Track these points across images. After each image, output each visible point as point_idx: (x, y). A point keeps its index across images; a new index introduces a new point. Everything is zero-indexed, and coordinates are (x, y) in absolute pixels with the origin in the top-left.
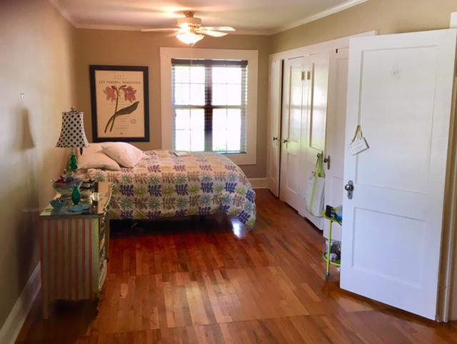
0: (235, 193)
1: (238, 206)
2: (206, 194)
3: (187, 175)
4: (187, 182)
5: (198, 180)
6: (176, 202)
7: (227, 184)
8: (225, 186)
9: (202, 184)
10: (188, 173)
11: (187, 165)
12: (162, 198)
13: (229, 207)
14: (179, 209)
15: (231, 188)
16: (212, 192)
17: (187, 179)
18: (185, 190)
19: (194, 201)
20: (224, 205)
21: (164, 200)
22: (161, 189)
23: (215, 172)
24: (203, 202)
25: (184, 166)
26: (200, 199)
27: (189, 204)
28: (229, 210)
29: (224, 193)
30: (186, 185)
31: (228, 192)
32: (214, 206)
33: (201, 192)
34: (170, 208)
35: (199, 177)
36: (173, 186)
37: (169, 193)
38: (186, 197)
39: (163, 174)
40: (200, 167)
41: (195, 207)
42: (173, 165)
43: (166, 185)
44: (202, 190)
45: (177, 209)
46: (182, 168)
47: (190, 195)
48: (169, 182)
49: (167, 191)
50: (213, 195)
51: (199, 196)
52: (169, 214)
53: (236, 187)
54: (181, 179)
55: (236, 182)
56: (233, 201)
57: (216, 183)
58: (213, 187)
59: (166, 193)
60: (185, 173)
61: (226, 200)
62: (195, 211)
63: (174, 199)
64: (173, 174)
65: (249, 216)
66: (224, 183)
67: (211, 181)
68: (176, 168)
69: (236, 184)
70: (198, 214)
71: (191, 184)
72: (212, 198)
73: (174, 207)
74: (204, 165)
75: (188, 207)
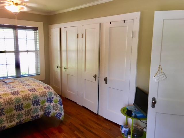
0: (53, 103)
1: (56, 110)
2: (35, 107)
3: (21, 97)
4: (22, 102)
5: (30, 99)
6: (15, 116)
7: (48, 98)
8: (47, 100)
9: (33, 101)
10: (22, 96)
11: (19, 90)
12: (5, 116)
13: (50, 112)
14: (18, 121)
15: (50, 100)
16: (39, 105)
17: (22, 100)
18: (21, 107)
19: (28, 113)
20: (47, 111)
21: (6, 117)
22: (4, 110)
23: (39, 92)
24: (34, 112)
25: (18, 91)
26: (32, 111)
27: (24, 116)
28: (51, 114)
29: (47, 104)
30: (22, 104)
31: (49, 103)
32: (41, 113)
33: (32, 107)
34: (11, 122)
35: (30, 97)
36: (13, 106)
37: (10, 112)
38: (23, 112)
39: (4, 99)
40: (29, 90)
41: (29, 117)
42: (10, 92)
43: (8, 107)
44: (33, 105)
45: (17, 121)
46: (17, 93)
47: (25, 110)
48: (10, 104)
49: (9, 111)
50: (40, 106)
51: (31, 109)
52: (11, 126)
53: (53, 99)
54: (18, 101)
55: (53, 96)
56: (52, 108)
57: (41, 99)
58: (40, 102)
59: (8, 112)
60: (20, 96)
61: (49, 108)
62: (29, 119)
63: (14, 115)
64: (11, 98)
65: (62, 114)
66: (46, 98)
67: (38, 99)
68: (12, 93)
69: (53, 97)
70: (31, 120)
71: (25, 103)
72: (39, 109)
73: (14, 121)
74: (31, 88)
75: (24, 117)
